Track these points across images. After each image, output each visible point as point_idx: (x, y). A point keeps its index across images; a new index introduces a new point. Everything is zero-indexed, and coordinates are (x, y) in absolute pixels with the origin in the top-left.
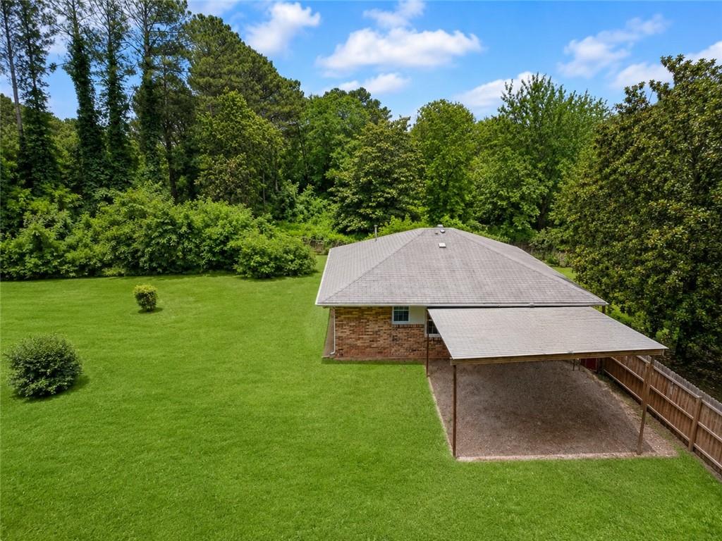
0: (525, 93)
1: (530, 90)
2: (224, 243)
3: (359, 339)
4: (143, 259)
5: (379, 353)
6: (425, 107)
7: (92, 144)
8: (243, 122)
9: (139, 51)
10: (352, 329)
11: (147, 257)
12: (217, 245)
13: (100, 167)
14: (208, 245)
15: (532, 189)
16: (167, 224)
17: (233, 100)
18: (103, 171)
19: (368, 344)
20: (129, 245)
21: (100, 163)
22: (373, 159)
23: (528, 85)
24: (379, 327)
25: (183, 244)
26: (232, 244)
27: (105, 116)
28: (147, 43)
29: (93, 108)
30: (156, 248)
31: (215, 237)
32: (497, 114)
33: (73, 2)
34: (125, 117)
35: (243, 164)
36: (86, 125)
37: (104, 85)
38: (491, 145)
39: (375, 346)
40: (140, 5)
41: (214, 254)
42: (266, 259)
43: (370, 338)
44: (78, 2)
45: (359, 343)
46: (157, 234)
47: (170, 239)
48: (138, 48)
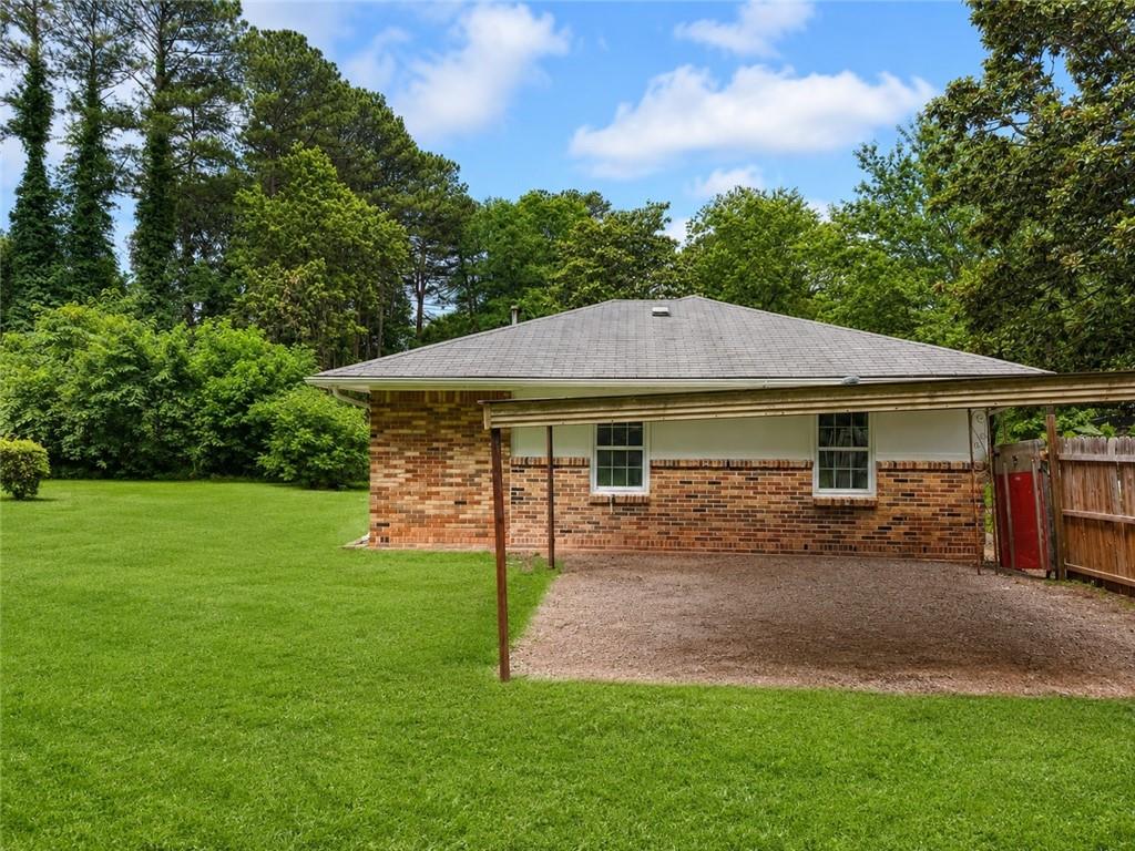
0: (907, 149)
1: (916, 144)
2: (243, 408)
3: (429, 495)
4: (69, 439)
5: (478, 535)
6: (712, 206)
7: (35, 249)
8: (325, 204)
9: (146, 88)
10: (411, 466)
11: (79, 431)
12: (231, 413)
13: (45, 293)
14: (210, 415)
15: (940, 332)
16: (128, 361)
17: (309, 164)
18: (49, 301)
19: (451, 512)
20: (44, 408)
21: (47, 285)
22: (591, 279)
23: (910, 132)
24: (478, 462)
25: (158, 407)
26: (259, 408)
27: (69, 201)
28: (161, 73)
29: (47, 183)
30: (96, 413)
31: (225, 395)
32: (853, 199)
33: (34, 2)
34: (105, 203)
35: (316, 280)
36: (29, 215)
37: (73, 144)
38: (843, 257)
39: (468, 516)
40: (152, 8)
41: (223, 432)
42: (327, 439)
43: (458, 493)
44: (44, 4)
45: (429, 507)
46: (100, 381)
47: (129, 393)
48: (144, 82)
